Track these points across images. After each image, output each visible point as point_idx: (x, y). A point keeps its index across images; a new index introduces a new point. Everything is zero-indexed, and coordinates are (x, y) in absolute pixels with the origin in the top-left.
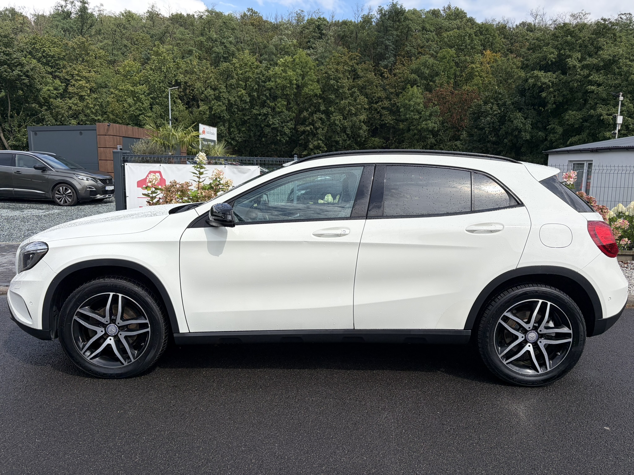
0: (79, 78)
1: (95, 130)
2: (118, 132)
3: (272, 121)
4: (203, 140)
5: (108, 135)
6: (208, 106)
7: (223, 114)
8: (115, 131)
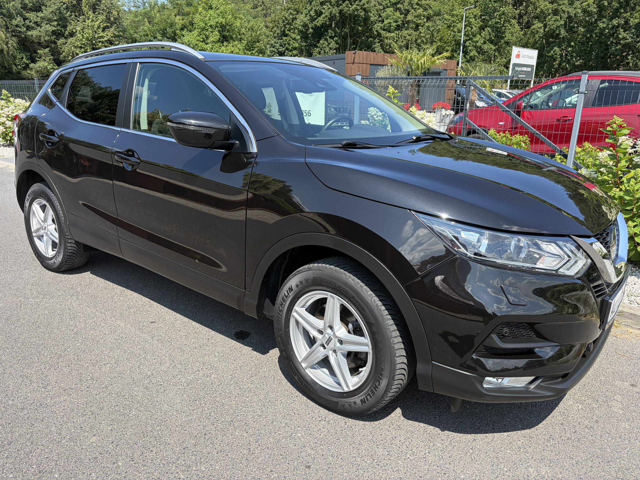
0: (418, 7)
1: (345, 59)
2: (365, 60)
3: (622, 34)
4: (515, 65)
5: (353, 63)
6: (542, 24)
7: (560, 31)
8: (361, 59)
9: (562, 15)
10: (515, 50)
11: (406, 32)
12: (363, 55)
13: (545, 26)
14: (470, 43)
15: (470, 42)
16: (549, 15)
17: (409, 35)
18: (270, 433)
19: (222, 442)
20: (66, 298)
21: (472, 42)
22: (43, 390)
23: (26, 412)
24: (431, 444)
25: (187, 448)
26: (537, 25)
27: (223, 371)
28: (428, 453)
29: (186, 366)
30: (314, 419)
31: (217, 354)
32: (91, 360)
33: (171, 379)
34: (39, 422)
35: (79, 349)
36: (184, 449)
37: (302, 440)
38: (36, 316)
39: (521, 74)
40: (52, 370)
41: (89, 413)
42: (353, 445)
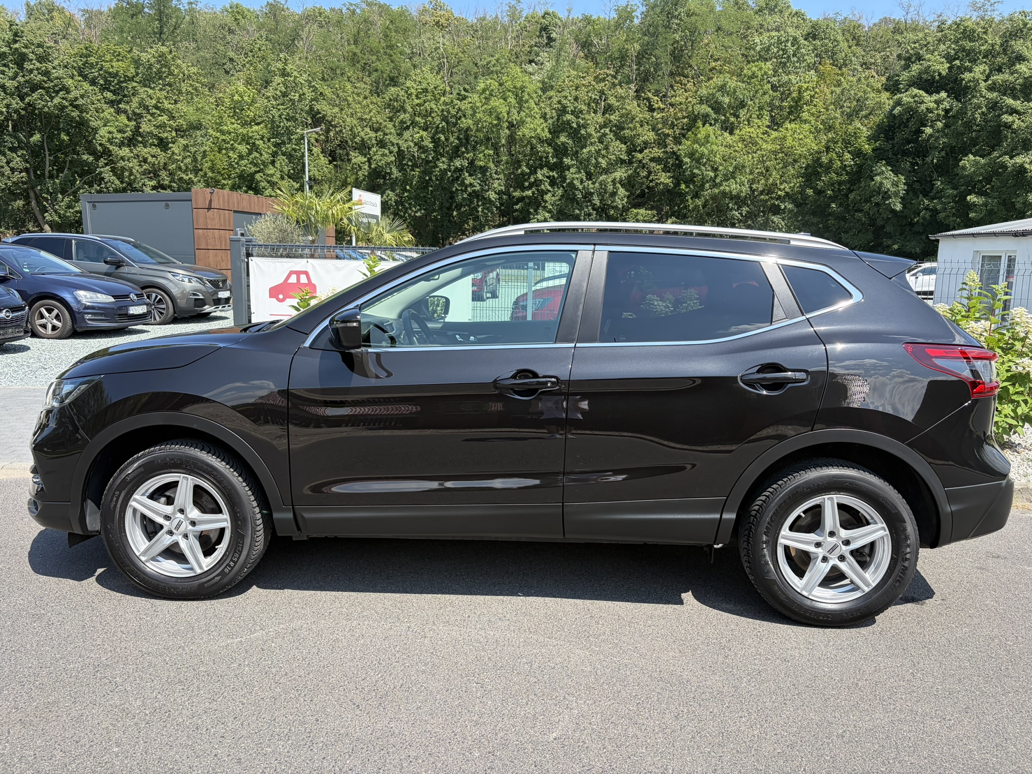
2: (226, 204)
3: (469, 180)
4: (358, 215)
5: (209, 209)
6: (365, 157)
7: (391, 169)
8: (221, 202)
9: (392, 148)
10: (356, 194)
12: (224, 196)
26: (357, 158)
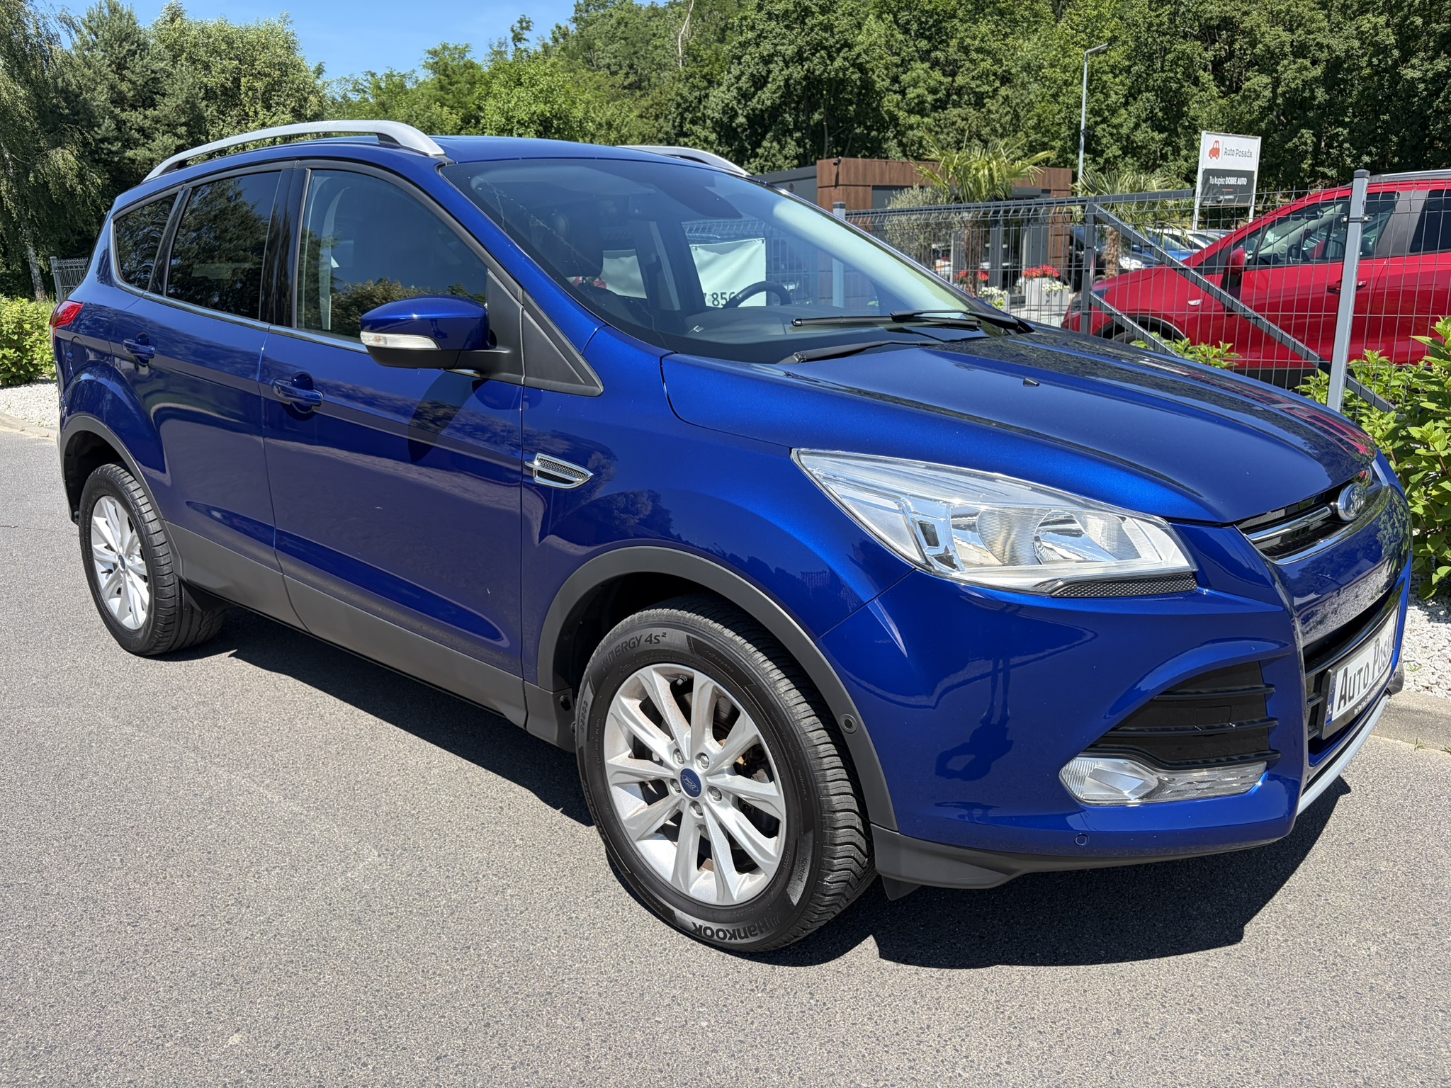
1: (815, 177)
2: (861, 178)
4: (1209, 173)
5: (837, 185)
6: (1268, 77)
8: (852, 176)
10: (1207, 140)
11: (956, 111)
12: (857, 167)
13: (1276, 83)
14: (1104, 130)
15: (1104, 126)
16: (1285, 56)
17: (963, 119)
18: (636, 1020)
19: (524, 1041)
20: (190, 725)
21: (1108, 126)
22: (129, 928)
23: (88, 979)
24: (1015, 1043)
25: (445, 1056)
26: (1258, 81)
27: (533, 880)
28: (1007, 1063)
29: (448, 870)
30: (738, 986)
31: (518, 842)
32: (237, 861)
33: (414, 900)
34: (117, 1002)
35: (212, 837)
36: (437, 1059)
37: (710, 1035)
38: (122, 765)
39: (1222, 194)
40: (152, 883)
41: (230, 980)
42: (829, 1046)
